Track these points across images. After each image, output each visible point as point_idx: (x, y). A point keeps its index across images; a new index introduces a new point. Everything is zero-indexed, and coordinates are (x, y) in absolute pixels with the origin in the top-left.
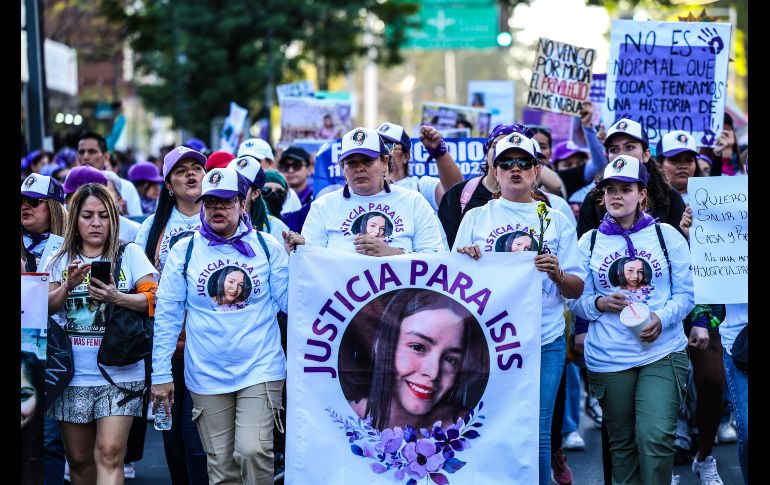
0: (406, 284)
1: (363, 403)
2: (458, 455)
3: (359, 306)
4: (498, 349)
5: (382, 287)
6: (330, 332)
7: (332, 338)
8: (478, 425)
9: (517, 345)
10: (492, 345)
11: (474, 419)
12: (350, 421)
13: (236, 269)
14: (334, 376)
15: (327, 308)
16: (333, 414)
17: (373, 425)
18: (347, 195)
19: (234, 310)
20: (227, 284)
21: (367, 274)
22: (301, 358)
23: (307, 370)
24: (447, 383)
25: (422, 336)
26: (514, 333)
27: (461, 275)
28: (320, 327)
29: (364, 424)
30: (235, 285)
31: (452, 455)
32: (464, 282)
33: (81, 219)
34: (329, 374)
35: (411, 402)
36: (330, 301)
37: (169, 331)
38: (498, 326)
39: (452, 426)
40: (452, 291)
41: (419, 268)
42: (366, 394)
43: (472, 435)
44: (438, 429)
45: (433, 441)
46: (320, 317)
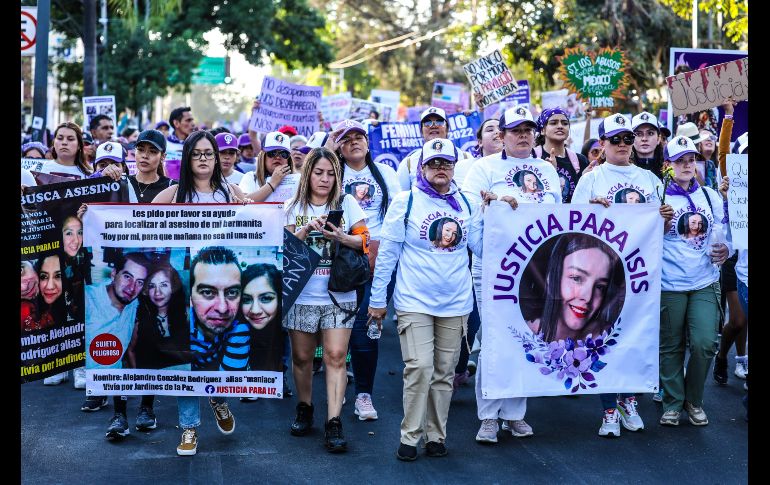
0: (566, 230)
1: (537, 322)
2: (602, 358)
3: (535, 248)
4: (632, 277)
5: (550, 233)
6: (514, 268)
7: (515, 273)
8: (616, 335)
9: (645, 274)
10: (628, 274)
11: (614, 331)
12: (526, 336)
13: (451, 220)
14: (515, 302)
15: (513, 250)
16: (514, 331)
17: (544, 339)
18: (504, 157)
19: (446, 252)
20: (444, 232)
21: (538, 222)
22: (492, 289)
23: (496, 298)
24: (596, 304)
25: (579, 270)
26: (643, 265)
27: (607, 221)
28: (507, 264)
29: (537, 338)
30: (450, 234)
31: (597, 358)
32: (608, 226)
33: (314, 175)
34: (512, 301)
35: (572, 320)
36: (515, 245)
37: (388, 267)
38: (632, 260)
39: (599, 337)
40: (600, 234)
41: (576, 217)
42: (539, 315)
43: (612, 342)
44: (589, 340)
45: (585, 349)
46: (507, 257)
